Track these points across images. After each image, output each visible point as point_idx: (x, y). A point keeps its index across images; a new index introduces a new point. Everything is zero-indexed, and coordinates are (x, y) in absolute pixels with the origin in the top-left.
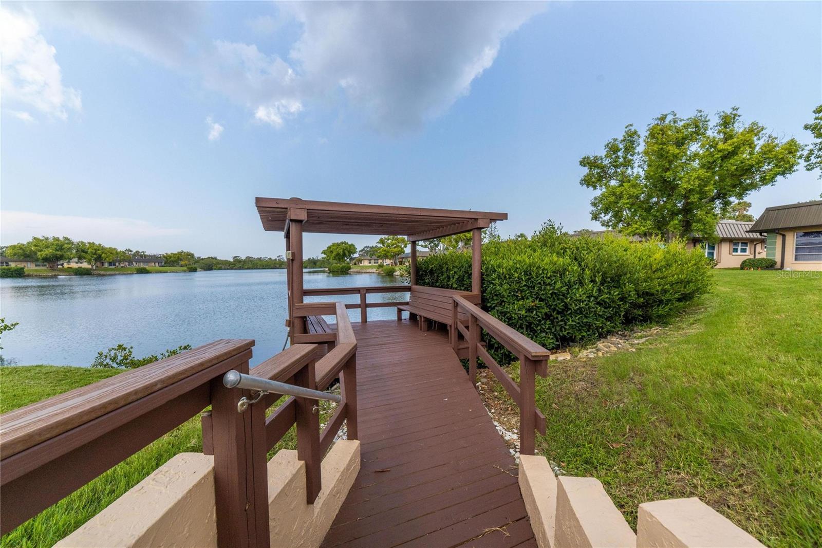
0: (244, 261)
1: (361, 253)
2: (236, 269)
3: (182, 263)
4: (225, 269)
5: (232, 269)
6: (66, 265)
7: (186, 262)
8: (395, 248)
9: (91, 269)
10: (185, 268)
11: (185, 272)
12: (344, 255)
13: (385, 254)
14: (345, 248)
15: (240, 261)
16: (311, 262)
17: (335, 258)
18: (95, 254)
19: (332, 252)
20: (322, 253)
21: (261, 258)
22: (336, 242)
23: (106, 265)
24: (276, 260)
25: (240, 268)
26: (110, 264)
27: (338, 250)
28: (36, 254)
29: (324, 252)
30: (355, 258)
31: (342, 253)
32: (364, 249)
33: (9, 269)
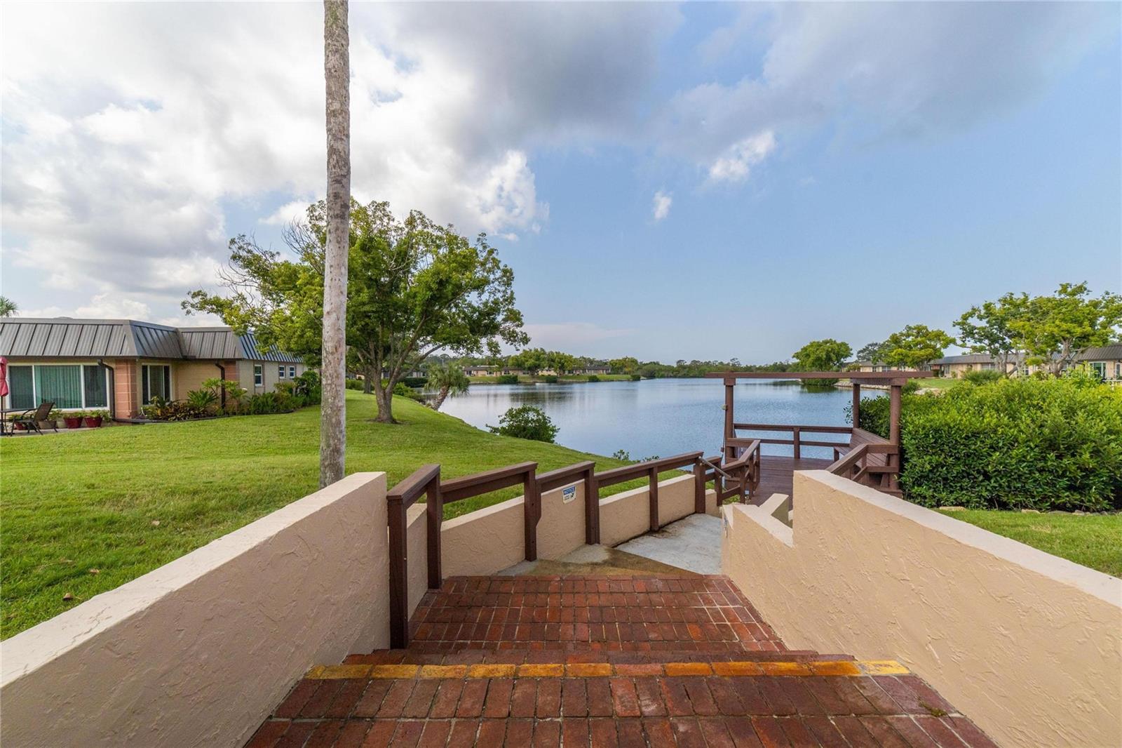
0: (690, 367)
1: (861, 354)
2: (680, 377)
3: (626, 370)
4: (668, 377)
5: (675, 377)
6: (540, 373)
7: (630, 369)
8: (921, 349)
9: (557, 377)
10: (629, 376)
11: (629, 380)
12: (829, 359)
13: (902, 359)
14: (830, 349)
15: (684, 367)
16: (778, 369)
17: (813, 364)
18: (560, 363)
19: (808, 356)
20: (794, 357)
21: (710, 362)
22: (816, 341)
23: (567, 373)
24: (728, 364)
25: (684, 376)
26: (569, 372)
27: (818, 352)
28: (524, 363)
29: (797, 356)
30: (848, 363)
31: (825, 356)
32: (867, 348)
33: (510, 377)
